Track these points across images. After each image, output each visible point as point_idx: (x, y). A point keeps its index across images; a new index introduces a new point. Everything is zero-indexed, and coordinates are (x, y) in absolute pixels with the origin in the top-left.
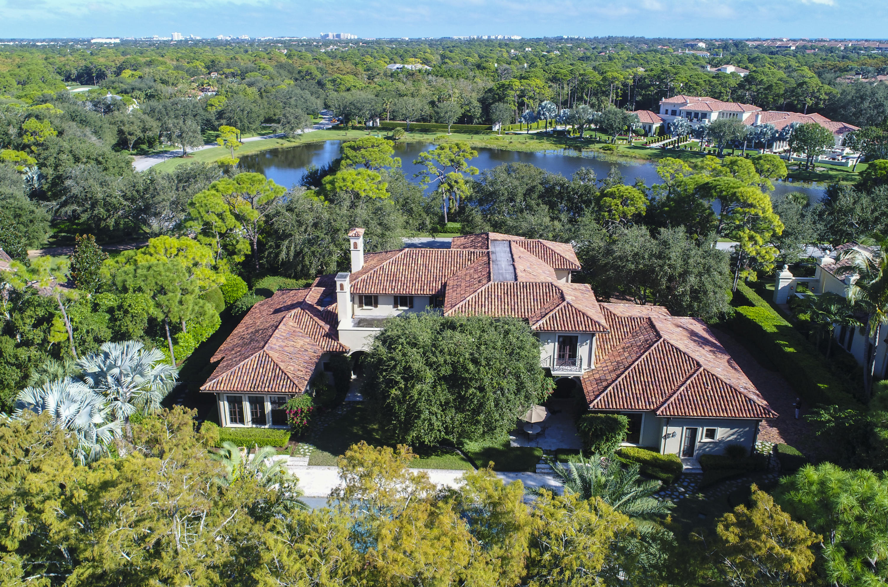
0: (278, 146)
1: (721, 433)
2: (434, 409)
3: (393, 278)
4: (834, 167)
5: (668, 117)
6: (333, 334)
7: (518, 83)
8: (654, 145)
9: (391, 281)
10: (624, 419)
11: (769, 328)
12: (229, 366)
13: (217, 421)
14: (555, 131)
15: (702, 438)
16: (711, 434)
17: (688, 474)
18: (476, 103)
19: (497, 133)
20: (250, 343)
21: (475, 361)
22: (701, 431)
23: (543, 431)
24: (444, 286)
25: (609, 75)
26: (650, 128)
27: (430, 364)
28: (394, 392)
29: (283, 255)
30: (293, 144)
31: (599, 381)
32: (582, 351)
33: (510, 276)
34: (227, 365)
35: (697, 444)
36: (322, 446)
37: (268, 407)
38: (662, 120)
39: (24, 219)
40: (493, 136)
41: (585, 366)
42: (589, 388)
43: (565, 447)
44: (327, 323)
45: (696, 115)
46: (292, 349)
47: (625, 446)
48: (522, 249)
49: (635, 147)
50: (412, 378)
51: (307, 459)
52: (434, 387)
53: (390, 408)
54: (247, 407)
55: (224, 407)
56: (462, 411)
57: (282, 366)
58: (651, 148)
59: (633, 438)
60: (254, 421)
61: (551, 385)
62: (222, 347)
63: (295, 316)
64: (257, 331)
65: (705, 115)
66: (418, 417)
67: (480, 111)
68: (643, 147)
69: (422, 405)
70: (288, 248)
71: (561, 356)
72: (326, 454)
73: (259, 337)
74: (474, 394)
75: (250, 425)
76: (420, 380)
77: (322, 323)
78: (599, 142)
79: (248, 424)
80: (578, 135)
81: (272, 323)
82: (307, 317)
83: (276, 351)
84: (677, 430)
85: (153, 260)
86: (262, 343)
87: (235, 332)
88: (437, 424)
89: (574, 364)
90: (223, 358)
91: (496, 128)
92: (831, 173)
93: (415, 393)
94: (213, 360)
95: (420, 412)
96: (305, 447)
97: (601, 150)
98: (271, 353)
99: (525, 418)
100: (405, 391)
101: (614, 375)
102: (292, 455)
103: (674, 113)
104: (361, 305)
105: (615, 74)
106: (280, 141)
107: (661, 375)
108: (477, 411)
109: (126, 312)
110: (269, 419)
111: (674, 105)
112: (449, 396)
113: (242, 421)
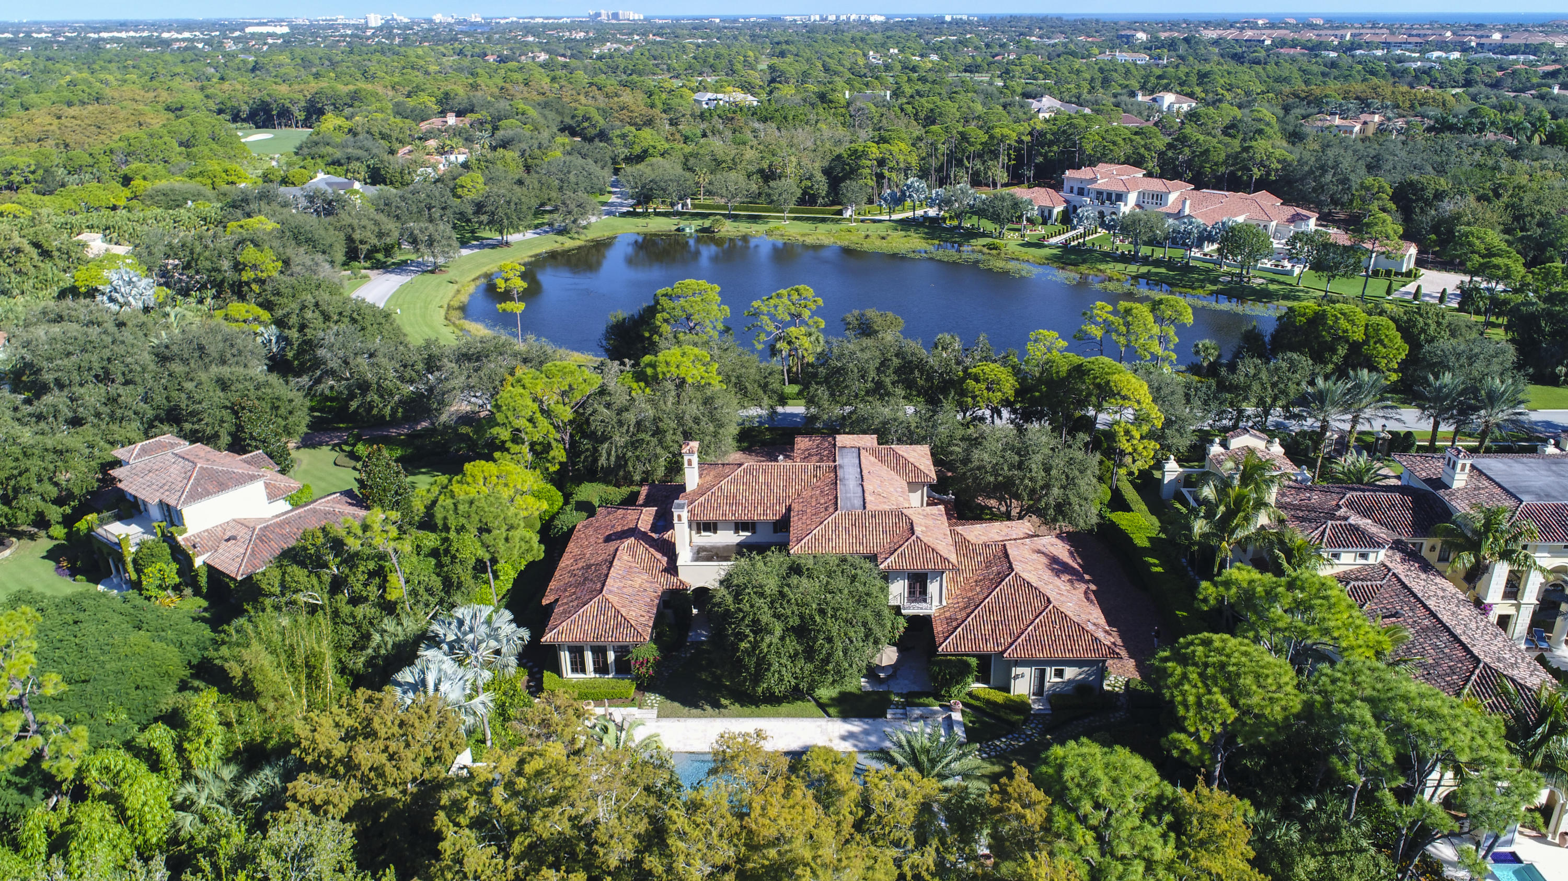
0: (556, 247)
1: (1070, 673)
2: (783, 661)
3: (733, 500)
4: (1277, 277)
5: (1072, 197)
6: (672, 568)
7: (874, 150)
8: (1053, 240)
9: (731, 505)
10: (974, 662)
11: (1141, 540)
12: (567, 614)
13: (557, 670)
14: (925, 218)
15: (1051, 679)
16: (1059, 673)
17: (1038, 715)
18: (820, 177)
19: (849, 220)
20: (584, 584)
21: (822, 612)
22: (1050, 672)
23: (895, 672)
24: (789, 509)
25: (997, 132)
26: (1050, 212)
27: (777, 616)
28: (744, 645)
29: (603, 461)
30: (578, 243)
31: (949, 620)
32: (933, 588)
33: (858, 502)
34: (564, 612)
35: (1047, 685)
36: (671, 695)
37: (611, 656)
38: (1067, 201)
39: (282, 411)
40: (844, 225)
41: (936, 602)
42: (939, 628)
43: (916, 689)
44: (664, 554)
45: (1109, 195)
46: (630, 590)
47: (977, 687)
48: (873, 459)
49: (1029, 245)
50: (761, 631)
51: (655, 711)
52: (782, 638)
53: (740, 660)
54: (589, 656)
55: (565, 658)
56: (812, 661)
57: (623, 611)
58: (1050, 246)
59: (984, 677)
60: (596, 671)
61: (902, 624)
62: (553, 585)
63: (629, 547)
64: (589, 567)
65: (1120, 197)
66: (768, 670)
67: (826, 187)
68: (1039, 245)
69: (772, 658)
70: (609, 454)
71: (911, 593)
72: (676, 704)
73: (591, 574)
74: (822, 646)
75: (593, 675)
76: (771, 632)
77: (659, 556)
78: (984, 235)
79: (590, 674)
80: (955, 223)
81: (604, 556)
82: (642, 548)
83: (615, 594)
84: (1026, 671)
85: (473, 493)
86: (599, 585)
87: (562, 564)
88: (787, 676)
89: (925, 601)
90: (557, 601)
91: (848, 214)
92: (1272, 287)
93: (764, 646)
94: (545, 602)
95: (770, 665)
96: (653, 698)
97: (985, 250)
98: (611, 597)
99: (876, 661)
100: (755, 645)
101: (964, 614)
102: (640, 707)
103: (1081, 192)
104: (699, 531)
105: (1006, 131)
106: (560, 238)
107: (1011, 613)
108: (826, 661)
109: (454, 557)
110: (612, 668)
111: (1082, 181)
112: (798, 647)
113: (583, 671)
